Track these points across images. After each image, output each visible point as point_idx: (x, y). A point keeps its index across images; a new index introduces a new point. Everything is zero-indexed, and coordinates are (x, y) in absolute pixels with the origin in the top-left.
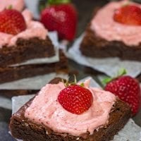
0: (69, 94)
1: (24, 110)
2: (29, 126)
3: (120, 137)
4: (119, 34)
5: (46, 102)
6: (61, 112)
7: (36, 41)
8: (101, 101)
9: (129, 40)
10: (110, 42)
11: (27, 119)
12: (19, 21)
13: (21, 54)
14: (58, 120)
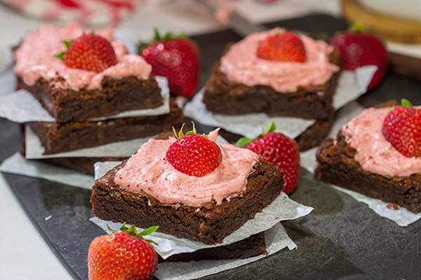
0: (183, 147)
1: (114, 174)
2: (122, 196)
3: (265, 214)
4: (265, 75)
5: (148, 163)
6: (172, 174)
7: (134, 81)
8: (235, 160)
9: (280, 84)
10: (250, 88)
11: (118, 186)
12: (105, 52)
13: (109, 100)
14: (167, 185)
